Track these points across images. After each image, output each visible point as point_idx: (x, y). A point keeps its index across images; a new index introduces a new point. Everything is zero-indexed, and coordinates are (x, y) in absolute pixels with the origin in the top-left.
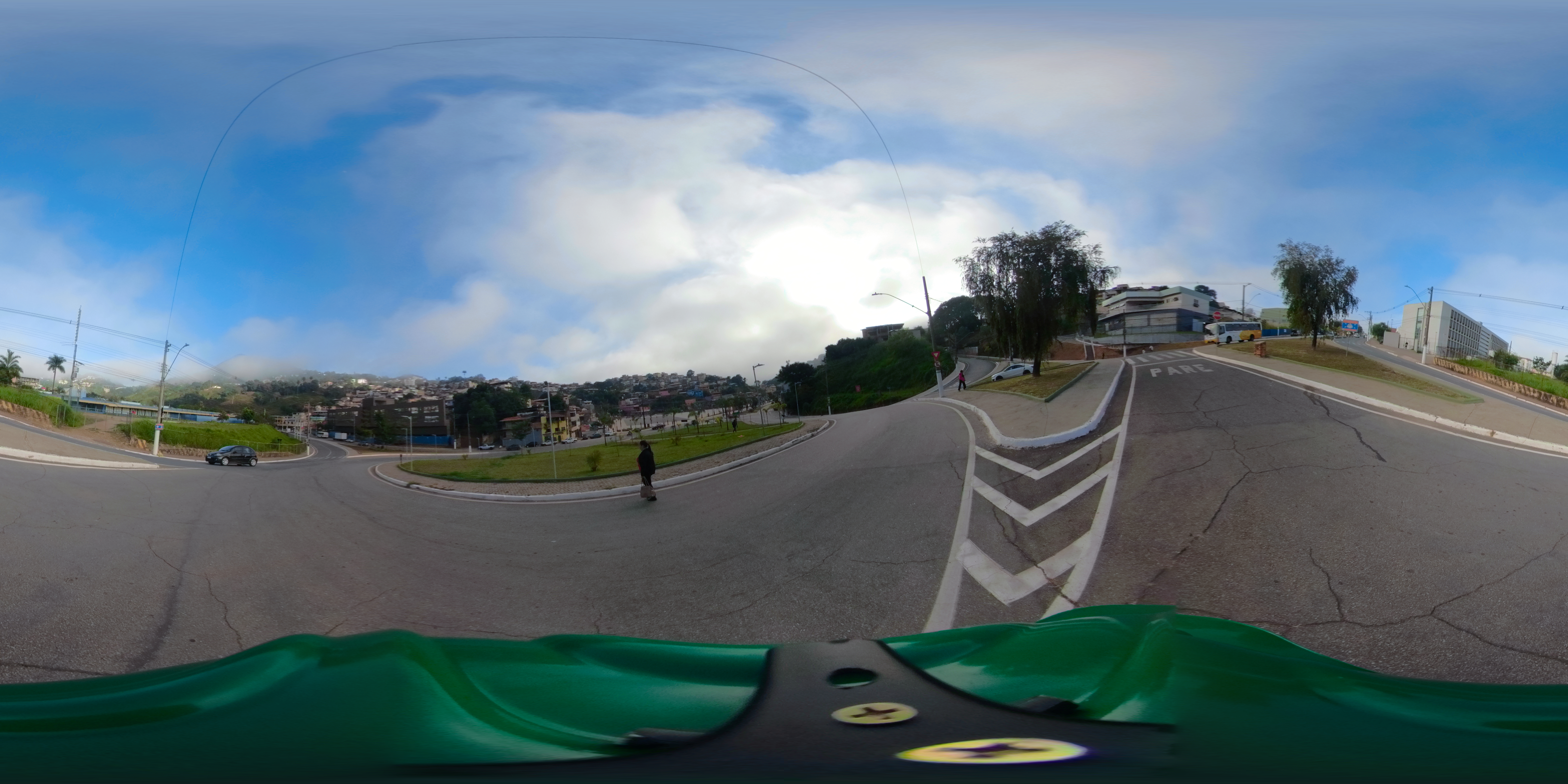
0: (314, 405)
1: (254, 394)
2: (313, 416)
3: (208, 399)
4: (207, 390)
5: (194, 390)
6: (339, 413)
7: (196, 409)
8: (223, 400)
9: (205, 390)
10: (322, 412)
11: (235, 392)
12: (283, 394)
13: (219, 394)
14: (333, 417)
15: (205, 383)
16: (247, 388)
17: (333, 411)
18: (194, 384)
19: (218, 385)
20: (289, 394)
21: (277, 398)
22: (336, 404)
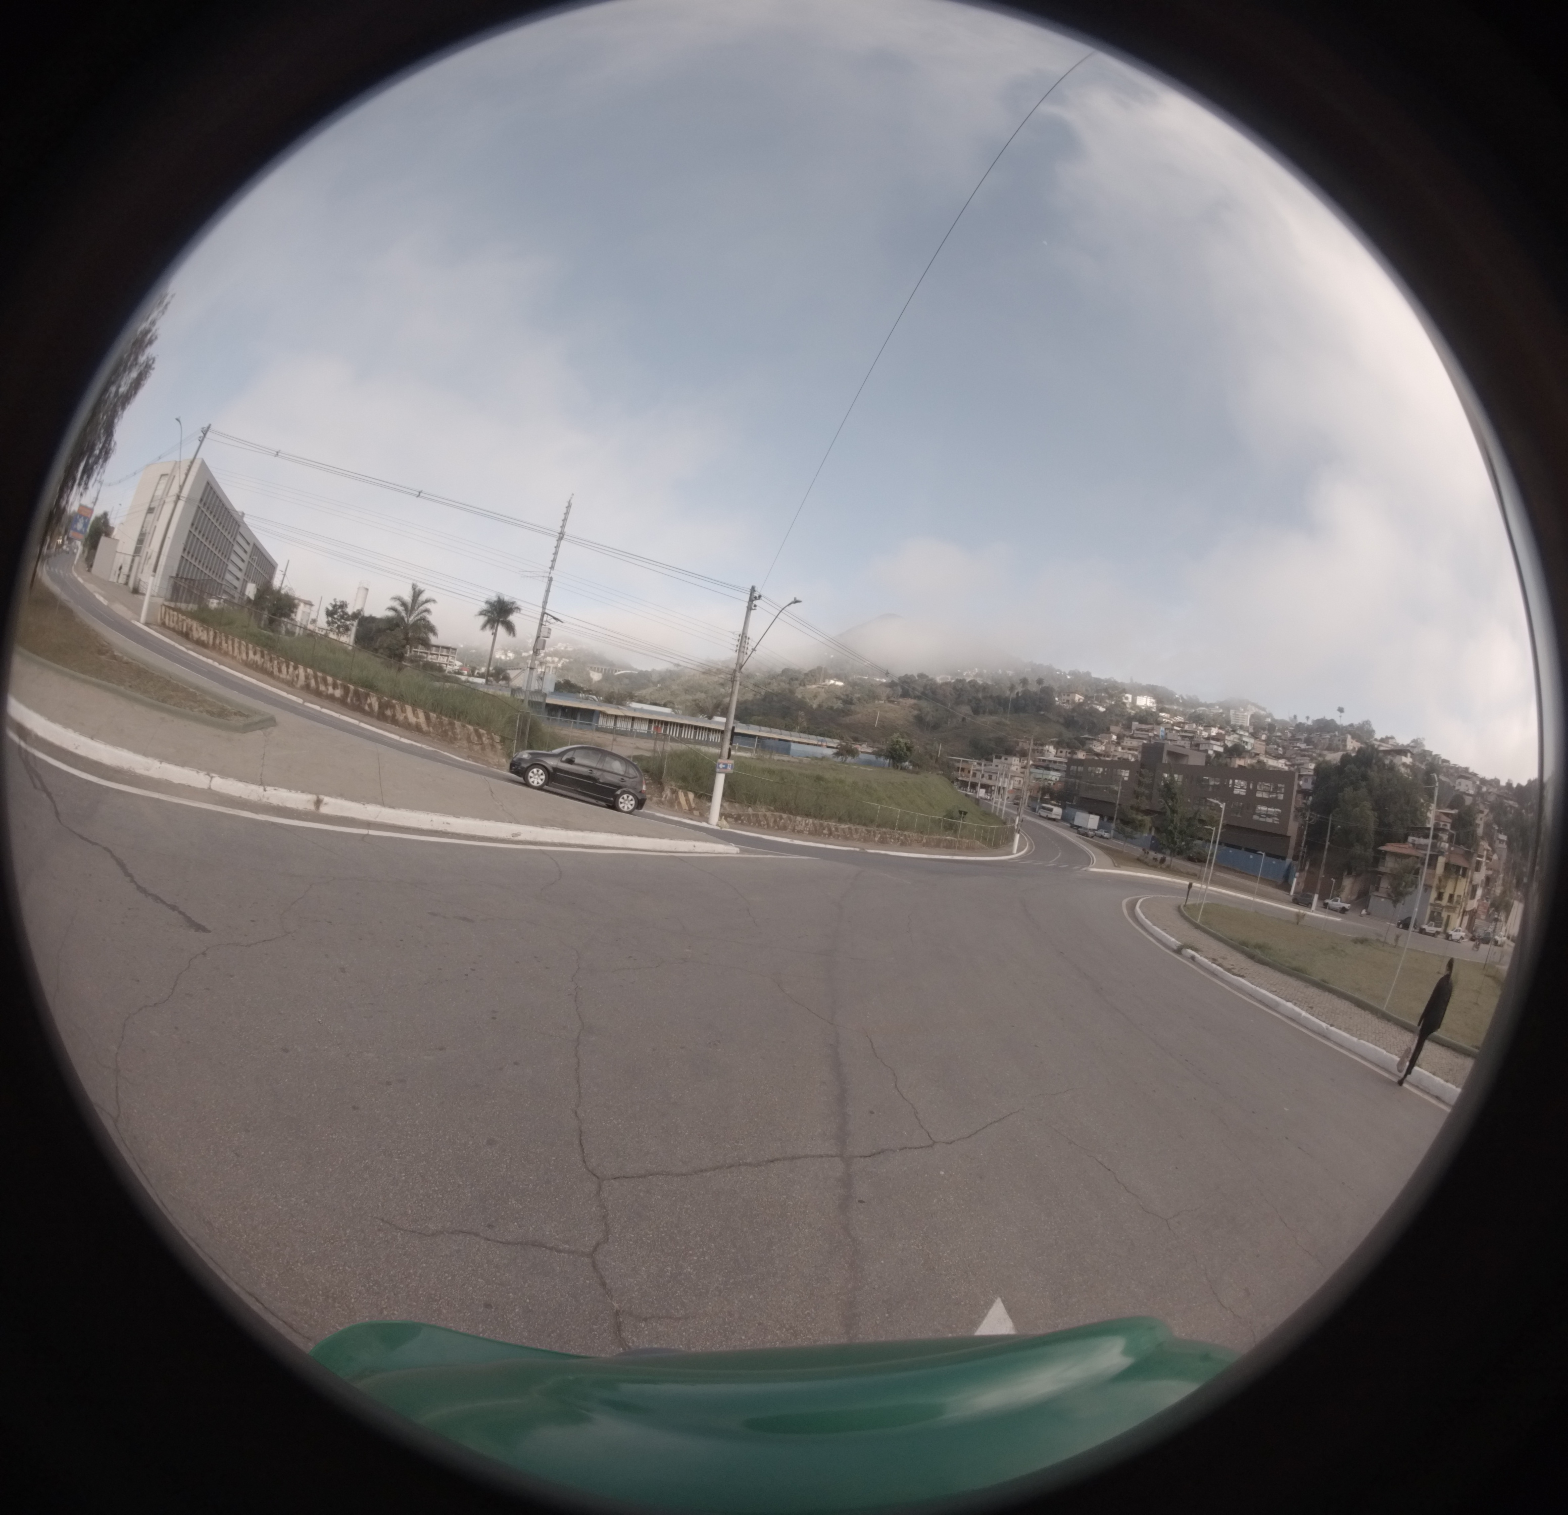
0: (1040, 743)
1: (915, 704)
2: (1037, 767)
3: (815, 706)
4: (814, 686)
5: (787, 686)
6: (1090, 769)
7: (789, 728)
8: (845, 713)
9: (809, 687)
10: (1055, 762)
11: (872, 695)
12: (976, 711)
13: (838, 698)
14: (1078, 776)
15: (811, 671)
16: (899, 690)
17: (1080, 762)
18: (785, 672)
19: (839, 678)
20: (991, 713)
21: (964, 719)
22: (1087, 747)
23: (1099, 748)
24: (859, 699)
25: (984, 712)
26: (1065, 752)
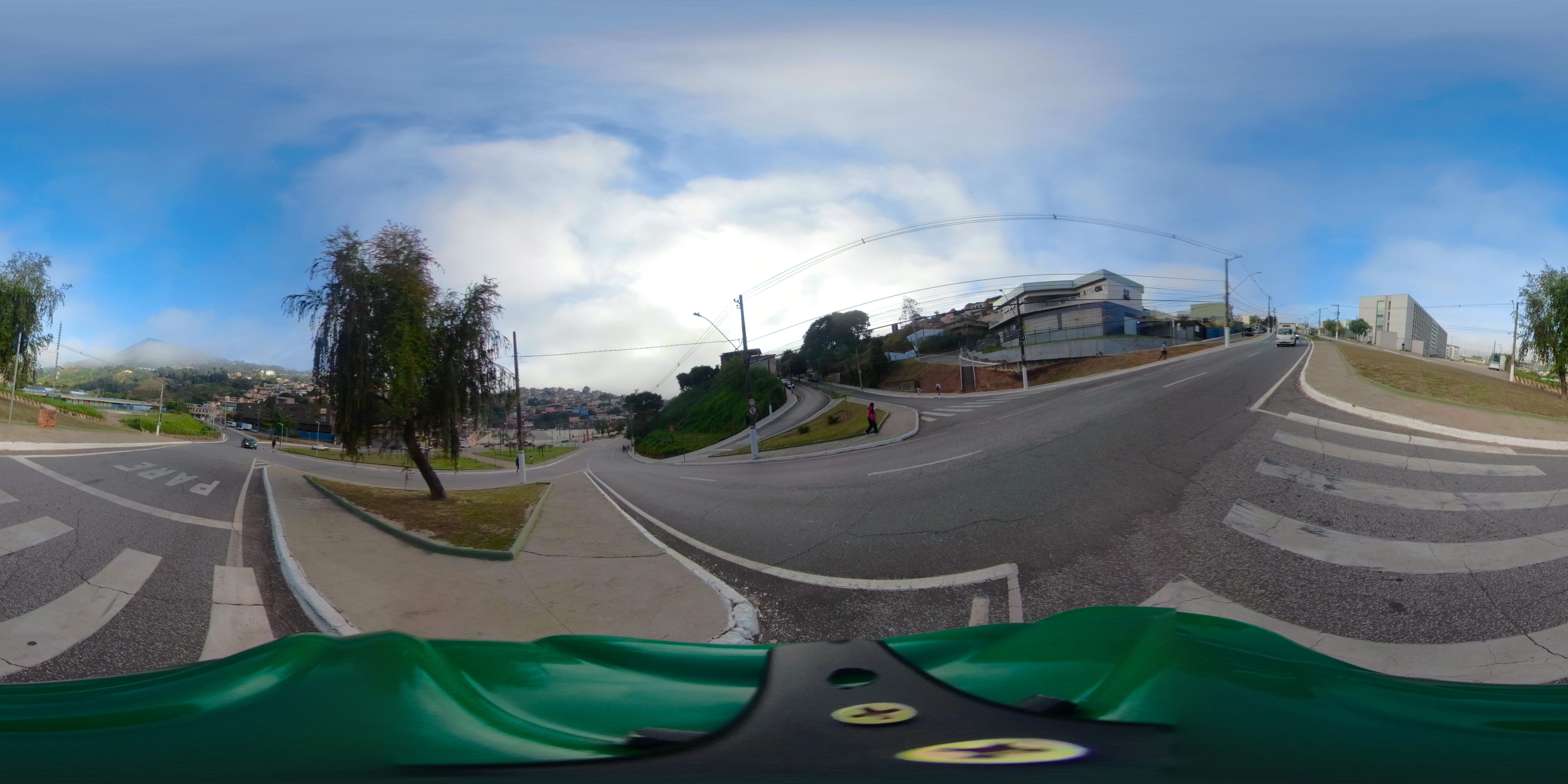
0: (223, 395)
1: (166, 380)
2: (223, 406)
3: (125, 385)
4: (120, 374)
5: (107, 374)
6: (246, 405)
9: (117, 374)
10: (231, 403)
11: (147, 378)
12: (193, 382)
13: (131, 379)
14: (242, 408)
15: (118, 367)
16: (159, 374)
17: (241, 402)
18: (107, 367)
19: (130, 370)
20: (200, 383)
21: (188, 386)
22: (244, 395)
23: (249, 395)
24: (141, 379)
25: (197, 383)
26: (234, 398)
